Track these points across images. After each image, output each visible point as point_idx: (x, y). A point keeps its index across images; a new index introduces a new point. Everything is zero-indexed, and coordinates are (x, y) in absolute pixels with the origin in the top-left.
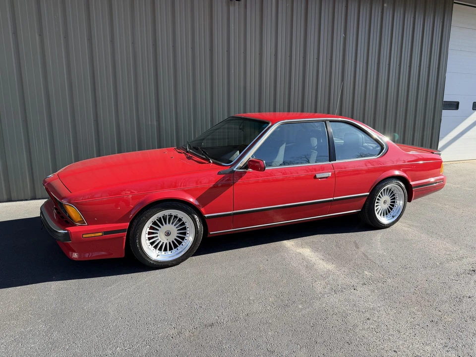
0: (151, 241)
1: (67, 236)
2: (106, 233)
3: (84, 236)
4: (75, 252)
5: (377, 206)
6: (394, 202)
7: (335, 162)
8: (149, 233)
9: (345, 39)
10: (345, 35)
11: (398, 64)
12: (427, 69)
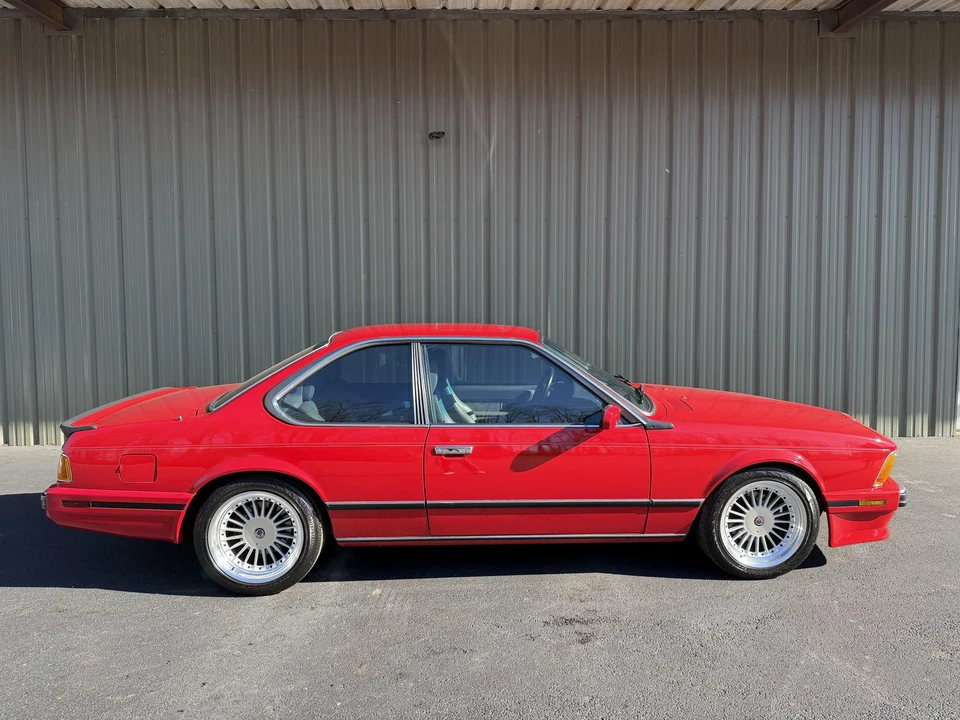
9: (670, 176)
10: (671, 169)
11: (814, 214)
12: (903, 221)
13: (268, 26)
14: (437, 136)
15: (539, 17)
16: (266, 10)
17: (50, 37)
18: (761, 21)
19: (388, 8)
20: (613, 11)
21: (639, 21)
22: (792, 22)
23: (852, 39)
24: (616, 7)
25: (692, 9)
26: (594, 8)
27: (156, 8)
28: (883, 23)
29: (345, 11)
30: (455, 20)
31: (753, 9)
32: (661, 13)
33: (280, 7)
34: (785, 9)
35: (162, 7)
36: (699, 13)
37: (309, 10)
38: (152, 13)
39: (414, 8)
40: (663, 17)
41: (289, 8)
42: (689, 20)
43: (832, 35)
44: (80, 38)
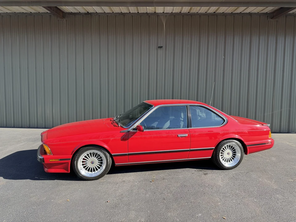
0: (84, 166)
1: (43, 160)
2: (61, 160)
3: (50, 160)
4: (46, 168)
5: (221, 155)
6: (235, 155)
7: (191, 128)
8: (83, 162)
9: (224, 59)
10: (225, 57)
11: (265, 70)
12: (290, 72)
13: (116, 17)
14: (161, 47)
15: (189, 15)
16: (116, 13)
17: (59, 20)
18: (251, 16)
19: (148, 12)
20: (210, 13)
21: (217, 16)
22: (260, 16)
23: (277, 21)
24: (210, 12)
25: (232, 13)
26: (204, 12)
27: (87, 12)
28: (286, 16)
29: (137, 13)
30: (166, 16)
31: (249, 13)
32: (223, 14)
33: (119, 12)
34: (258, 12)
35: (88, 12)
36: (234, 14)
37: (127, 13)
38: (85, 14)
39: (155, 12)
40: (224, 15)
41: (122, 12)
42: (231, 16)
43: (271, 20)
44: (66, 20)
